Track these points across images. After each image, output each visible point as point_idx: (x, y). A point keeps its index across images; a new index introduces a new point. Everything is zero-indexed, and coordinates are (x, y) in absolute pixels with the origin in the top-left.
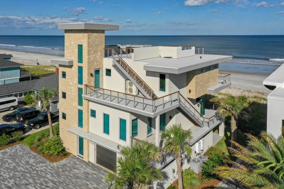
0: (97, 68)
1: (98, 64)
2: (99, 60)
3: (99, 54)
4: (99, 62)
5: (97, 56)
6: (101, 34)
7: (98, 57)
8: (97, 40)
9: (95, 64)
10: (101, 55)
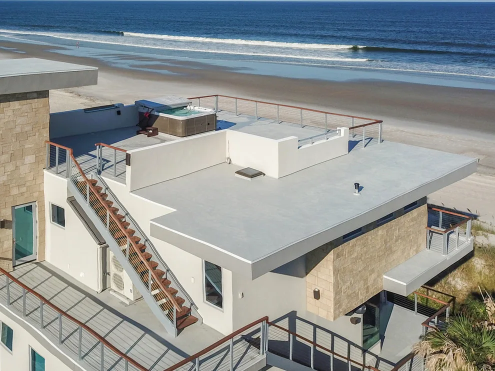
0: (21, 202)
1: (24, 189)
2: (30, 178)
3: (30, 159)
4: (28, 184)
5: (22, 168)
6: (36, 100)
7: (24, 170)
8: (19, 121)
9: (15, 191)
10: (38, 161)
